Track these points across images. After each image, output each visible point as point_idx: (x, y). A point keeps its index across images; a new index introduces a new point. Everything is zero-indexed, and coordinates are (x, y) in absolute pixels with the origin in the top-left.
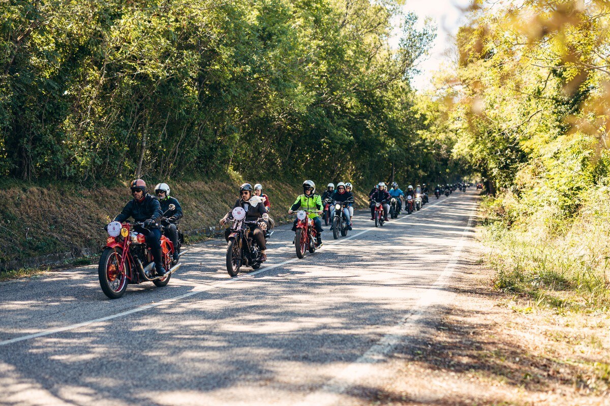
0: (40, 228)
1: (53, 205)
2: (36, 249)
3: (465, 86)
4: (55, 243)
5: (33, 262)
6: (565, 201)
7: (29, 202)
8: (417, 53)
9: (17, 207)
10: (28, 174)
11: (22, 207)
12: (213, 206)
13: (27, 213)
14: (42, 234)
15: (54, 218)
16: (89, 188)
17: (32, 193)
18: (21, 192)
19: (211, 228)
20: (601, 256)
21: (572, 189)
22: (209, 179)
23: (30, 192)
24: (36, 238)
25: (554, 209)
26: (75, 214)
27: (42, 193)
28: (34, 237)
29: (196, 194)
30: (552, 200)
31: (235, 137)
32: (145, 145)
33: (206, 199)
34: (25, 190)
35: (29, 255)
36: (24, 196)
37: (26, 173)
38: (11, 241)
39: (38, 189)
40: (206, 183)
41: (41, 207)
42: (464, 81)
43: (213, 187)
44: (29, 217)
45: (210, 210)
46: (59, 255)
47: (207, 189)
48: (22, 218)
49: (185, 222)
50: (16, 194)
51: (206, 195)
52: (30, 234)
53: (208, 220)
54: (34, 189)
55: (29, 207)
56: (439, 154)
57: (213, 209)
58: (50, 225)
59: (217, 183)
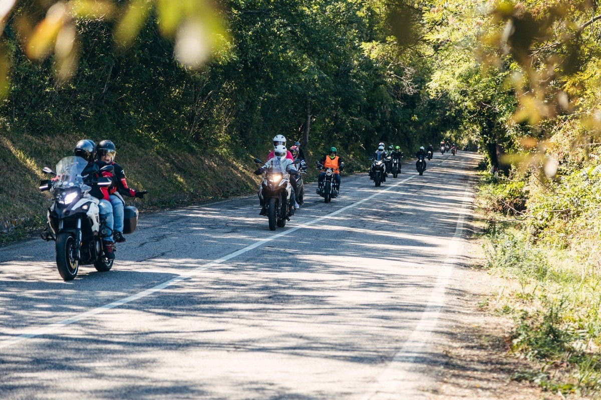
56: (398, 86)
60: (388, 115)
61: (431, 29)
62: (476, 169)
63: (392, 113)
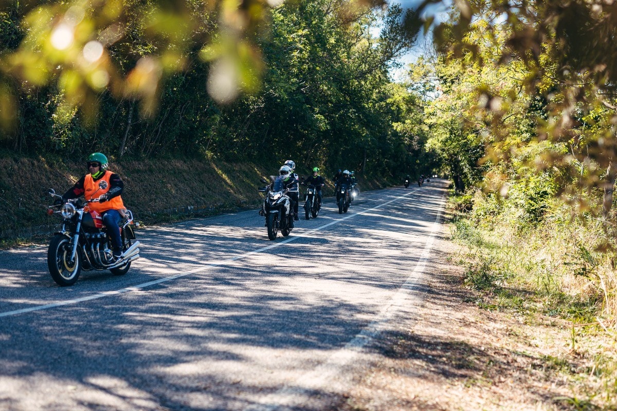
0: (32, 199)
1: (44, 177)
2: (29, 219)
3: (442, 82)
4: (46, 215)
5: (26, 232)
6: (531, 204)
7: (21, 172)
8: (397, 47)
9: (9, 177)
10: (19, 144)
11: (15, 178)
12: (191, 186)
13: (19, 183)
14: (34, 205)
15: (44, 190)
16: (76, 162)
17: (23, 164)
18: (13, 162)
19: (189, 208)
20: (560, 261)
21: (538, 194)
22: (187, 158)
23: (21, 162)
24: (29, 209)
25: (521, 212)
26: (63, 187)
27: (33, 164)
28: (26, 207)
29: (175, 173)
30: (519, 201)
31: (215, 118)
32: (130, 122)
33: (185, 178)
34: (16, 161)
35: (23, 225)
36: (16, 167)
37: (17, 144)
38: (6, 211)
39: (28, 160)
40: (185, 162)
41: (32, 178)
42: (442, 77)
43: (192, 167)
44: (21, 188)
45: (189, 190)
46: (50, 227)
47: (186, 168)
48: (15, 189)
49: (165, 200)
50: (9, 164)
51: (184, 174)
52: (23, 204)
53: (187, 200)
54: (26, 160)
55: (21, 177)
56: (410, 145)
57: (192, 188)
58: (41, 197)
59: (195, 162)
60: (405, 160)
61: (428, 117)
62: (447, 188)
63: (407, 158)
